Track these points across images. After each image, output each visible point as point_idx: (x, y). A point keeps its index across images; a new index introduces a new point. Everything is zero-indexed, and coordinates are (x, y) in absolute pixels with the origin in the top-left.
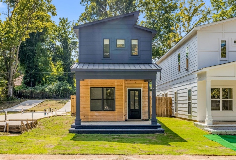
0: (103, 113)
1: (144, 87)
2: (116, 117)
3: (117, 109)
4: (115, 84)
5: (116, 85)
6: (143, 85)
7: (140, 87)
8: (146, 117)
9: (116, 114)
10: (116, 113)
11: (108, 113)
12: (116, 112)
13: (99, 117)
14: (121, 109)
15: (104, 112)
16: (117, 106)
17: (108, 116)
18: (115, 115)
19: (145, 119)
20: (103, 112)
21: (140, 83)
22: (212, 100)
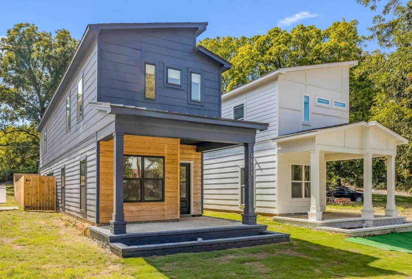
0: (144, 206)
1: (195, 159)
2: (166, 213)
3: (167, 197)
4: (164, 151)
5: (166, 153)
6: (193, 157)
7: (190, 159)
8: (199, 210)
9: (166, 207)
10: (165, 205)
11: (153, 205)
12: (166, 203)
13: (137, 214)
14: (173, 197)
15: (146, 203)
16: (168, 192)
17: (152, 211)
18: (164, 210)
19: (196, 214)
20: (143, 203)
21: (190, 154)
22: (293, 183)
